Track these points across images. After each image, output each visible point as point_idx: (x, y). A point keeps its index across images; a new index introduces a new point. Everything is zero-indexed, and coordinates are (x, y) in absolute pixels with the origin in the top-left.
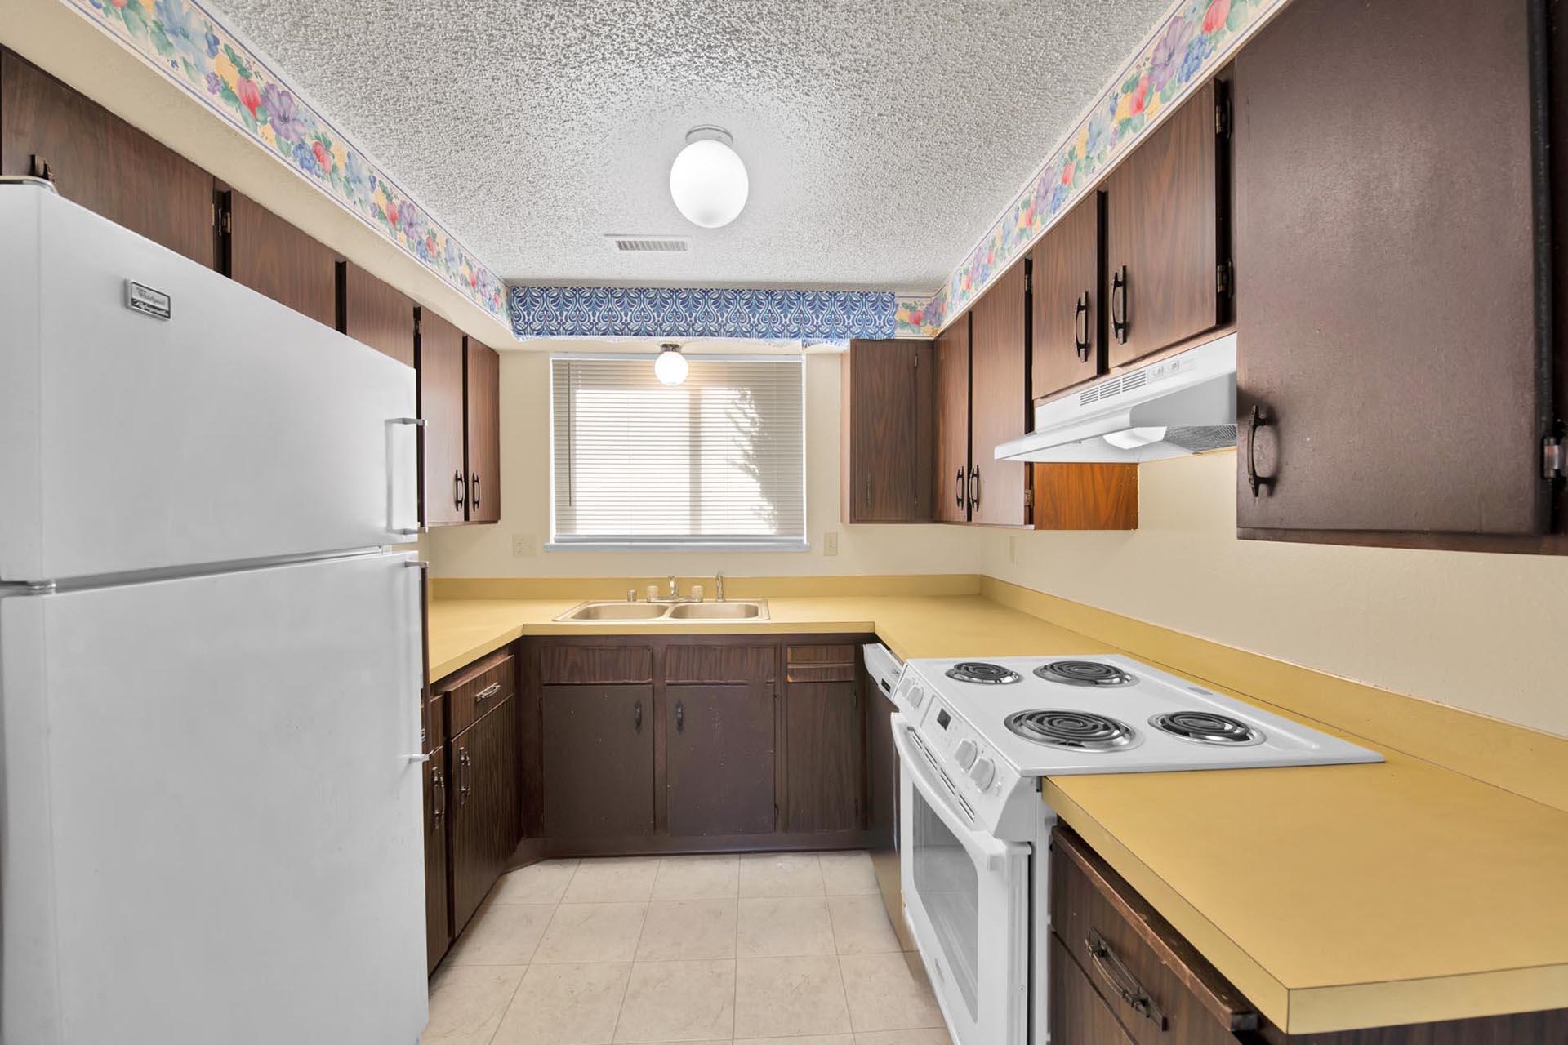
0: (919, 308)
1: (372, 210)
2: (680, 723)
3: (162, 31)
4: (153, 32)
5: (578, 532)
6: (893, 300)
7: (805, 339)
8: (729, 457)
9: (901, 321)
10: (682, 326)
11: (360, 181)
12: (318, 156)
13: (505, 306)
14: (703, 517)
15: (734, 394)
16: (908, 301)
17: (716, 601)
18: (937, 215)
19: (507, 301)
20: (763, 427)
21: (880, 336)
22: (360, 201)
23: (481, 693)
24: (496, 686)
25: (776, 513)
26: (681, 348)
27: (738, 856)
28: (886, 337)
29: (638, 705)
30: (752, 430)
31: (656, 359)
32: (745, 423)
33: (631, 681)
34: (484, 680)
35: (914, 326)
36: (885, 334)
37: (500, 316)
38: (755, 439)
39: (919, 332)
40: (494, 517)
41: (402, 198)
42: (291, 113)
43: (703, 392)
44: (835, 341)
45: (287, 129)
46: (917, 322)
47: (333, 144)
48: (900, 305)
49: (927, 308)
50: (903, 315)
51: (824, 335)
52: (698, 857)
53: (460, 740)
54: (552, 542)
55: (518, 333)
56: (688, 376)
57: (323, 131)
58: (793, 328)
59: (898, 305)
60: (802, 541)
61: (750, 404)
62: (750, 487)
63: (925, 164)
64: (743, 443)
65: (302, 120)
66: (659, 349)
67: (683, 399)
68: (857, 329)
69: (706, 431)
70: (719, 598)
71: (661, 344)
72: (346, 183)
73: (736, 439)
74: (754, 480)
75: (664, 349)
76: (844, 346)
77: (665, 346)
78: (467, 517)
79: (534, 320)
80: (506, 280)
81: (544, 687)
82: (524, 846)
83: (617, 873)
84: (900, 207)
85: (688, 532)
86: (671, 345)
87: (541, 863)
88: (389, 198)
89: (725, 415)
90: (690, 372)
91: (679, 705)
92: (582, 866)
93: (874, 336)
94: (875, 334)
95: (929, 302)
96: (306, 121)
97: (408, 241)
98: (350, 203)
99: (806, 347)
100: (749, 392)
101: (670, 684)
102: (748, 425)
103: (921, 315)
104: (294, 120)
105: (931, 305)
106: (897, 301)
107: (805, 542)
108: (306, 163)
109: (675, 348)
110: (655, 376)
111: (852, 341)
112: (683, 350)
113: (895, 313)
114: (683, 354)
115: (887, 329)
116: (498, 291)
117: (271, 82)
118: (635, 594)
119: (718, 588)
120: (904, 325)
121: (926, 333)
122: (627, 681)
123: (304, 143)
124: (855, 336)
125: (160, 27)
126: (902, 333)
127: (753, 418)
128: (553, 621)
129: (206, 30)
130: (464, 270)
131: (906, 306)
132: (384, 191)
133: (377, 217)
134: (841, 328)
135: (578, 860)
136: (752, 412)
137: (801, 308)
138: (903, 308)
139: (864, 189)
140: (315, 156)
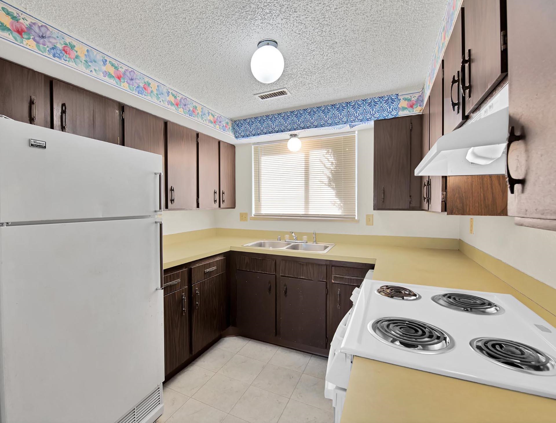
0: (413, 99)
1: (168, 103)
2: (286, 292)
3: (87, 62)
4: (84, 64)
5: (262, 212)
6: (397, 97)
7: (350, 124)
8: (321, 180)
9: (403, 107)
10: (295, 126)
11: (162, 94)
12: (145, 89)
13: (231, 128)
14: (310, 207)
15: (324, 151)
16: (406, 97)
17: (313, 243)
18: (398, 49)
19: (232, 127)
20: (337, 166)
21: (390, 117)
22: (163, 100)
23: (207, 270)
24: (215, 268)
25: (342, 205)
26: (298, 135)
27: (311, 355)
28: (393, 117)
29: (270, 282)
30: (332, 168)
31: (288, 141)
32: (328, 165)
33: (267, 273)
34: (210, 265)
35: (410, 109)
36: (393, 115)
37: (228, 132)
38: (333, 172)
39: (413, 112)
40: (233, 206)
41: (181, 96)
42: (135, 77)
43: (310, 153)
44: (367, 123)
45: (133, 82)
46: (412, 106)
47: (151, 84)
48: (402, 99)
49: (417, 98)
50: (403, 104)
51: (360, 121)
52: (294, 351)
53: (196, 285)
54: (253, 216)
55: (236, 137)
56: (302, 147)
57: (147, 80)
58: (345, 119)
59: (400, 99)
60: (355, 218)
61: (331, 156)
62: (330, 194)
63: (376, 25)
64: (327, 174)
65: (139, 78)
66: (289, 137)
67: (301, 157)
68: (377, 115)
69: (311, 170)
70: (314, 242)
71: (289, 135)
72: (157, 95)
73: (324, 172)
74: (332, 190)
75: (291, 136)
76: (372, 124)
77: (291, 135)
78: (220, 206)
79: (242, 132)
80: (231, 119)
81: (237, 271)
82: (231, 329)
83: (261, 348)
84: (374, 50)
85: (303, 213)
86: (294, 135)
87: (237, 337)
88: (175, 97)
89: (320, 162)
90: (302, 145)
91: (285, 285)
92: (250, 342)
93: (387, 117)
94: (387, 116)
95: (419, 95)
96: (140, 78)
97: (184, 111)
98: (158, 102)
99: (352, 127)
100: (330, 151)
101: (282, 276)
102: (330, 166)
103: (414, 102)
104: (135, 79)
105: (420, 96)
106: (399, 98)
107: (356, 218)
108: (140, 92)
109: (295, 135)
110: (288, 149)
111: (375, 122)
112: (299, 136)
113: (398, 104)
114: (299, 138)
115: (394, 113)
116: (227, 123)
117: (126, 69)
118: (280, 238)
119: (314, 238)
120: (404, 109)
121: (416, 111)
122: (266, 272)
123: (139, 86)
124: (376, 119)
125: (86, 61)
126: (402, 114)
127: (332, 162)
128: (242, 246)
129: (102, 58)
130: (211, 118)
131: (405, 99)
132: (173, 95)
133: (170, 105)
134: (368, 116)
135: (249, 339)
136: (332, 159)
137: (349, 110)
138: (403, 101)
139: (350, 47)
140: (144, 89)
